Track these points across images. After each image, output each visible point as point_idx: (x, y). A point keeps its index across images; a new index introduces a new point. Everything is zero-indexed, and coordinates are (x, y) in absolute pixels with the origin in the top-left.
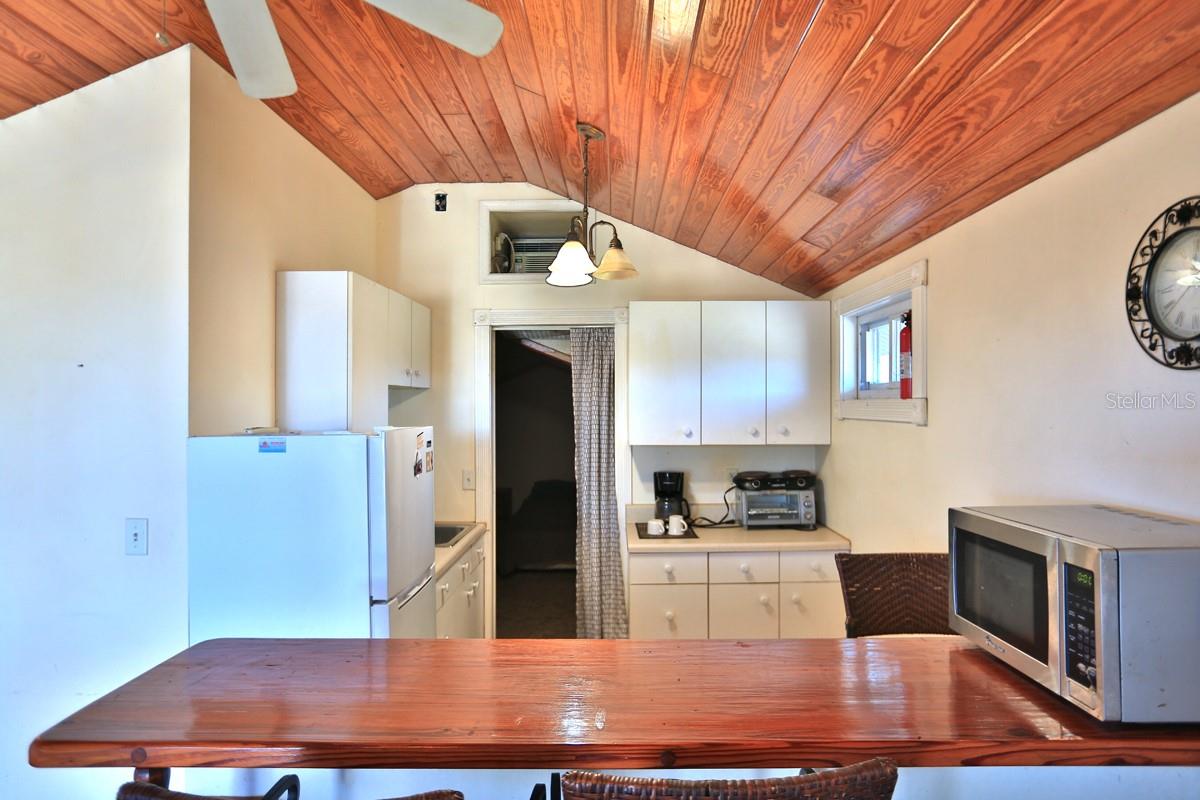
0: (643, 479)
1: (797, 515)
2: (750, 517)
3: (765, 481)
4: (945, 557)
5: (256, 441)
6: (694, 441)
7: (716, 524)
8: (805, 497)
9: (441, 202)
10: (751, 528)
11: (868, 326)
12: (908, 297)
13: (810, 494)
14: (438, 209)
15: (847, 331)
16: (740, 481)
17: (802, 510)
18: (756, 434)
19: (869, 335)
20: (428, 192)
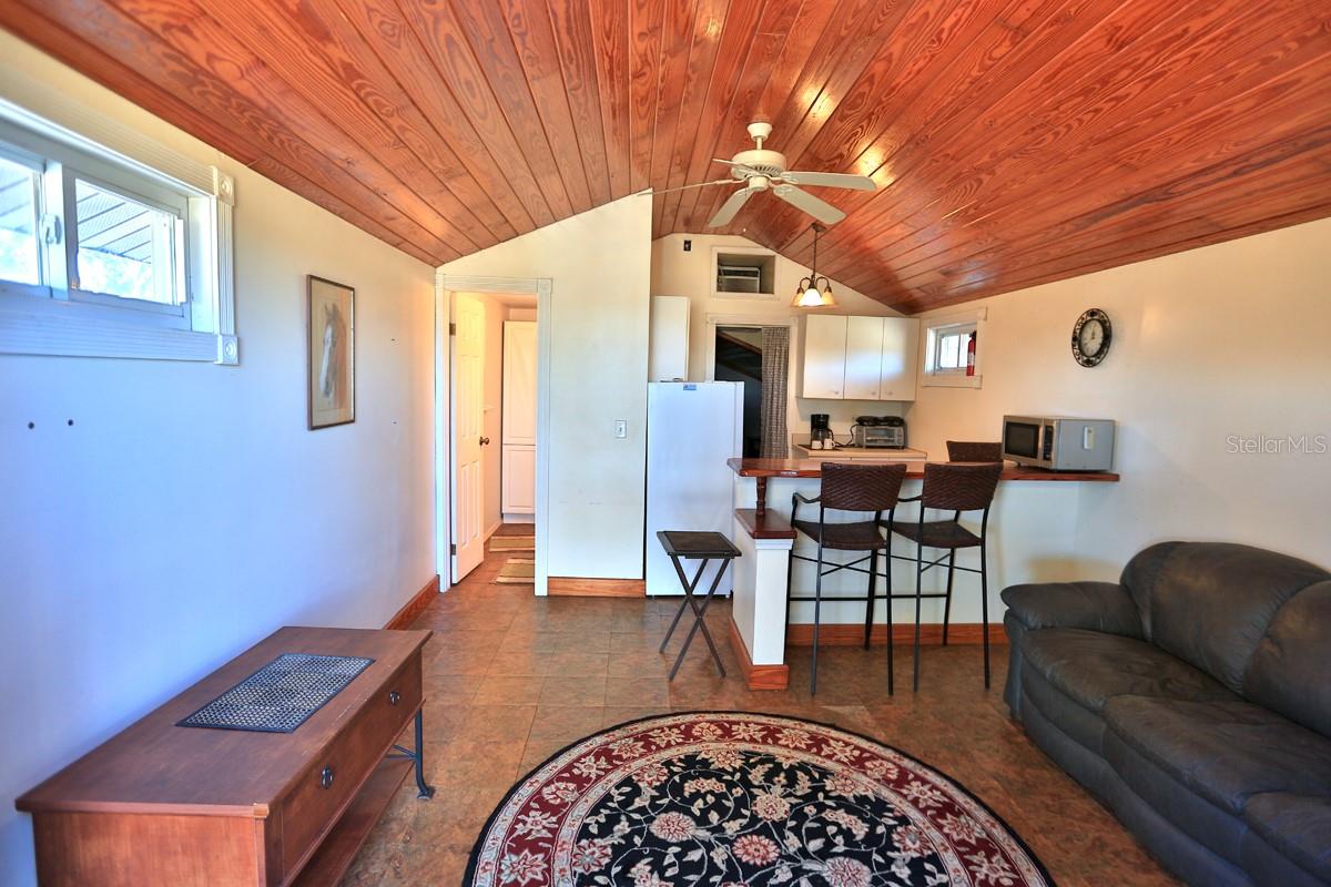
0: (803, 419)
1: (893, 441)
2: (867, 441)
3: (875, 422)
4: (999, 445)
5: (681, 385)
6: (839, 397)
7: (842, 446)
8: (897, 430)
9: (688, 245)
10: (868, 447)
11: (943, 336)
12: (976, 323)
13: (902, 429)
14: (685, 249)
15: (931, 337)
16: (861, 421)
17: (896, 439)
18: (874, 394)
19: (943, 340)
20: (680, 238)
